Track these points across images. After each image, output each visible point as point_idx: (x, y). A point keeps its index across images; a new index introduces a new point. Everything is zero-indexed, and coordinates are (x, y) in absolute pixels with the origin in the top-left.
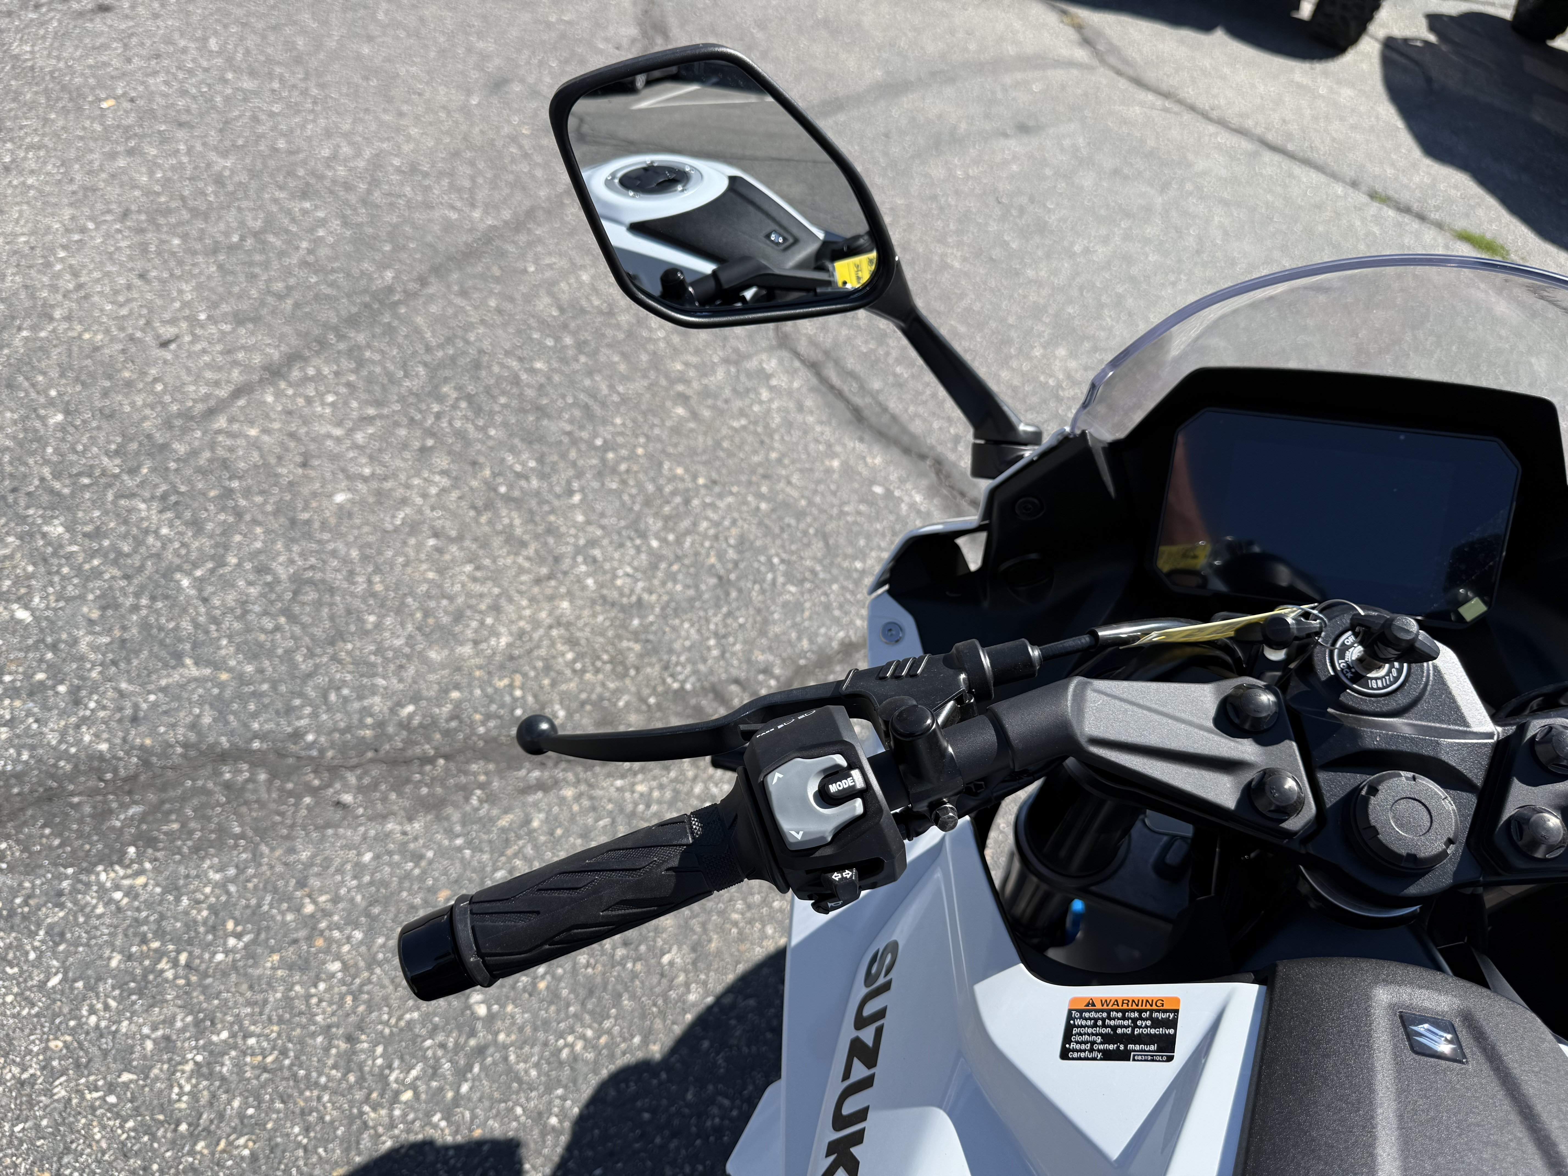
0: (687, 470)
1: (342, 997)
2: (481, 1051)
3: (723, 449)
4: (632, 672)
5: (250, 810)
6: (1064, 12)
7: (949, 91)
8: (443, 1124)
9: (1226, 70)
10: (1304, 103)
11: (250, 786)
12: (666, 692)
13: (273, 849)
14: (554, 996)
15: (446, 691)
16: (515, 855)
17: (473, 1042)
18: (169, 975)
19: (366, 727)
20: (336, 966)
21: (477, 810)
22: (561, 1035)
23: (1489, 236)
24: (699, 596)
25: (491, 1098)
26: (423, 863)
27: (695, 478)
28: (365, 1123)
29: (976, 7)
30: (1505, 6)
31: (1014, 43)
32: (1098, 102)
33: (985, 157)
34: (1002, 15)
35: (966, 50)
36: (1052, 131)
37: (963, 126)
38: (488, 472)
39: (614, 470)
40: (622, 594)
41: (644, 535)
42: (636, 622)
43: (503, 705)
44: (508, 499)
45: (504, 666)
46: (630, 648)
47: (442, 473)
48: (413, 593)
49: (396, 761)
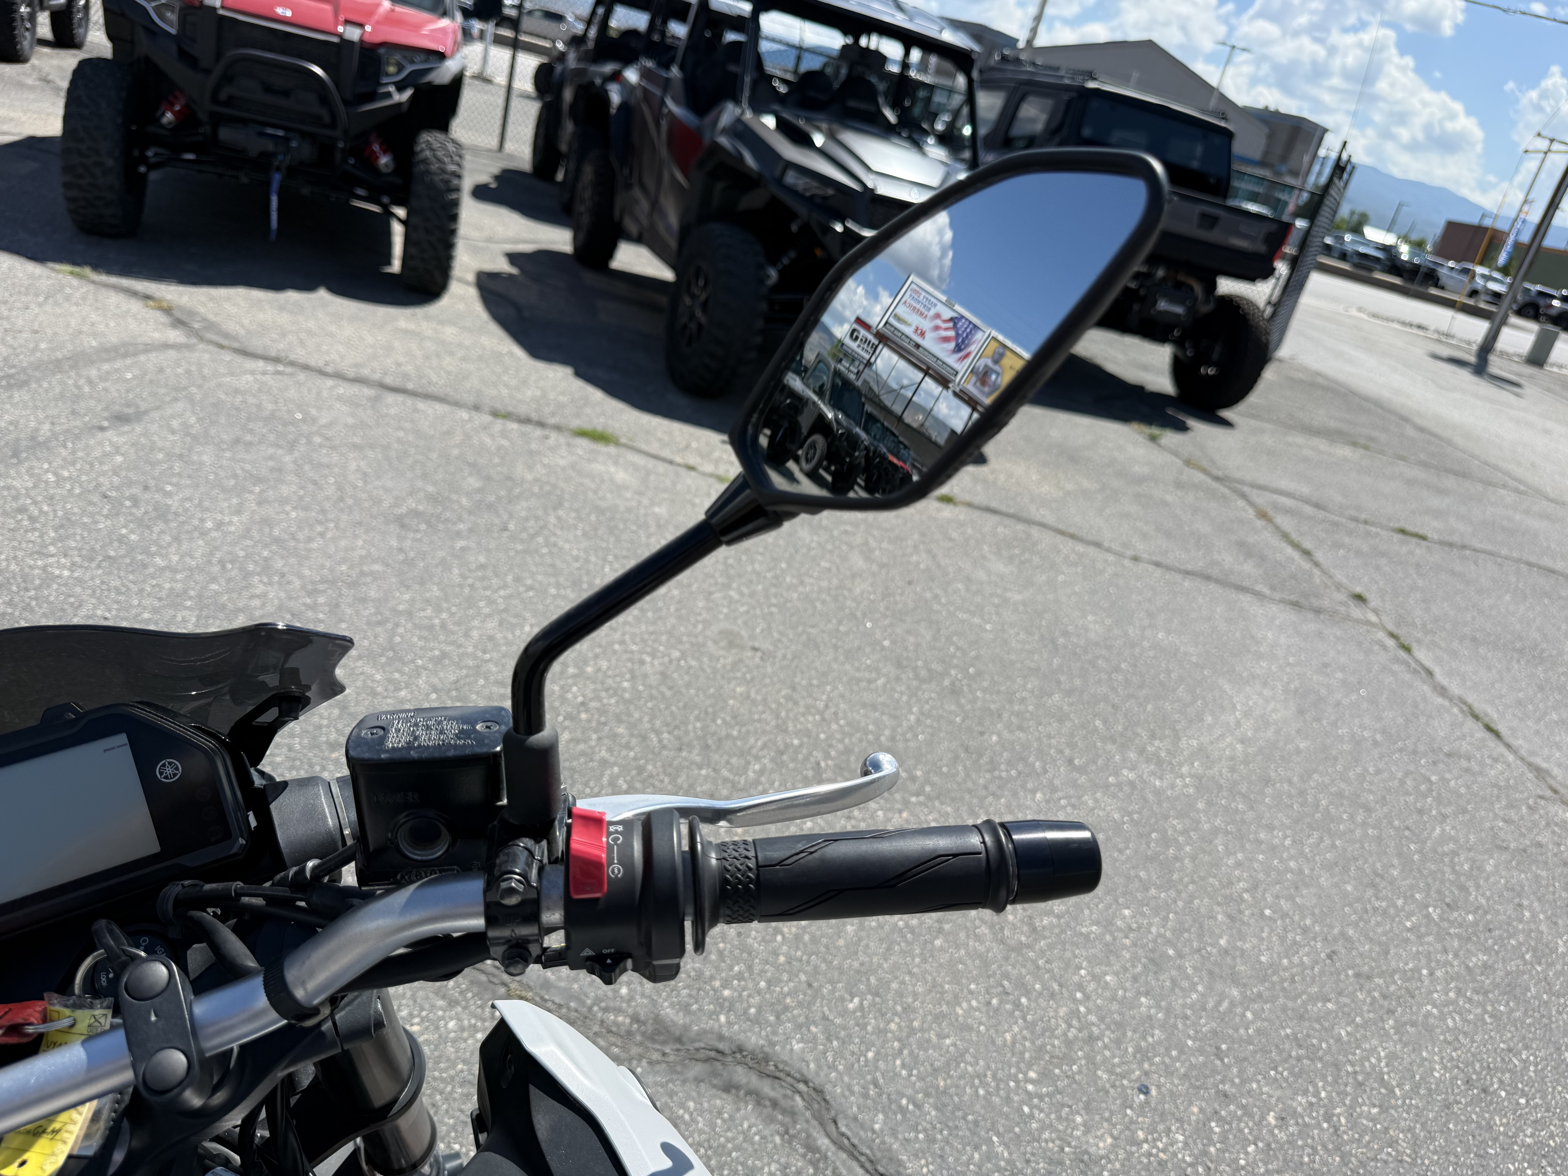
6: (148, 297)
7: (20, 395)
10: (413, 346)
23: (599, 428)
29: (40, 305)
30: (565, 244)
31: (95, 335)
32: (204, 378)
33: (80, 454)
34: (74, 309)
35: (35, 349)
36: (156, 415)
37: (46, 427)
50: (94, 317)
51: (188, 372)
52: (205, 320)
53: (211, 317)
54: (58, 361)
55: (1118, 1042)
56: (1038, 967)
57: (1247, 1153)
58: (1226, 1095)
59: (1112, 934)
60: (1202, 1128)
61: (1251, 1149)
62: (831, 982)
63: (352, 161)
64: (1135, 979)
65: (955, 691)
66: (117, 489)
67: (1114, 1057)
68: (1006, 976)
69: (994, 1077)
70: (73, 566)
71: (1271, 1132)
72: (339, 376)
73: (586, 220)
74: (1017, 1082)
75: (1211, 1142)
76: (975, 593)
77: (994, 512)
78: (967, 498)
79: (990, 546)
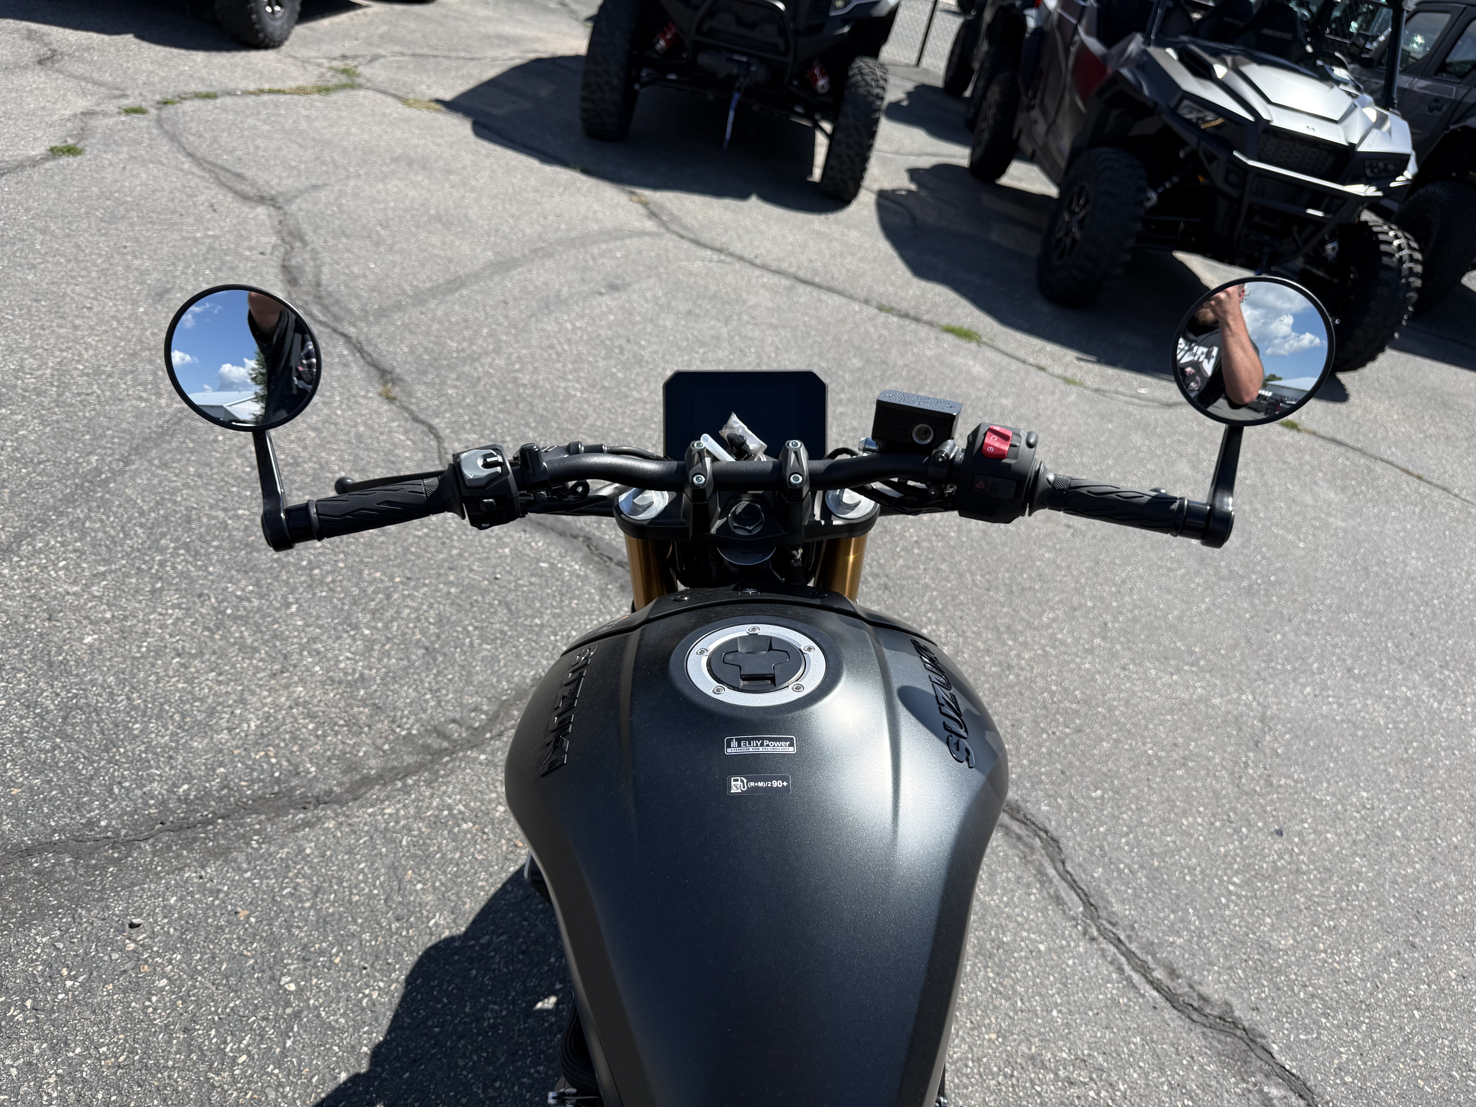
0: (384, 573)
1: (174, 1003)
2: (297, 1015)
3: (412, 553)
4: (366, 729)
5: (62, 886)
6: (632, 193)
7: (549, 263)
8: (276, 1071)
9: (763, 227)
10: (824, 246)
11: (58, 869)
12: (397, 739)
13: (89, 911)
14: (349, 965)
15: (214, 770)
16: (296, 876)
17: (289, 1011)
18: (20, 1018)
19: (150, 807)
20: (164, 982)
21: (257, 850)
22: (359, 990)
23: (966, 327)
24: (412, 664)
25: (312, 1045)
26: (221, 896)
27: (392, 578)
28: (213, 1085)
29: (561, 194)
30: (963, 157)
31: (596, 220)
32: (669, 261)
33: (587, 311)
34: (582, 199)
35: (558, 229)
36: (636, 286)
37: (565, 289)
38: (213, 600)
39: (322, 583)
40: (346, 674)
41: (356, 627)
42: (362, 692)
43: (263, 771)
44: (234, 618)
45: (257, 744)
46: (360, 713)
47: (173, 607)
48: (168, 701)
49: (181, 828)
50: (596, 206)
51: (658, 255)
52: (671, 214)
53: (675, 211)
54: (573, 239)
55: (1322, 882)
56: (1265, 812)
57: (1417, 988)
58: (1413, 945)
59: (1343, 805)
60: (1382, 960)
61: (1424, 987)
62: (1081, 775)
63: (795, 83)
64: (1355, 843)
65: (1250, 591)
66: (611, 339)
67: (1316, 889)
68: (1235, 810)
69: (1202, 872)
70: (583, 390)
71: (1449, 983)
72: (764, 267)
73: (986, 136)
74: (1221, 881)
75: (1386, 970)
76: (1297, 514)
77: (1339, 443)
78: (1314, 427)
79: (1325, 474)
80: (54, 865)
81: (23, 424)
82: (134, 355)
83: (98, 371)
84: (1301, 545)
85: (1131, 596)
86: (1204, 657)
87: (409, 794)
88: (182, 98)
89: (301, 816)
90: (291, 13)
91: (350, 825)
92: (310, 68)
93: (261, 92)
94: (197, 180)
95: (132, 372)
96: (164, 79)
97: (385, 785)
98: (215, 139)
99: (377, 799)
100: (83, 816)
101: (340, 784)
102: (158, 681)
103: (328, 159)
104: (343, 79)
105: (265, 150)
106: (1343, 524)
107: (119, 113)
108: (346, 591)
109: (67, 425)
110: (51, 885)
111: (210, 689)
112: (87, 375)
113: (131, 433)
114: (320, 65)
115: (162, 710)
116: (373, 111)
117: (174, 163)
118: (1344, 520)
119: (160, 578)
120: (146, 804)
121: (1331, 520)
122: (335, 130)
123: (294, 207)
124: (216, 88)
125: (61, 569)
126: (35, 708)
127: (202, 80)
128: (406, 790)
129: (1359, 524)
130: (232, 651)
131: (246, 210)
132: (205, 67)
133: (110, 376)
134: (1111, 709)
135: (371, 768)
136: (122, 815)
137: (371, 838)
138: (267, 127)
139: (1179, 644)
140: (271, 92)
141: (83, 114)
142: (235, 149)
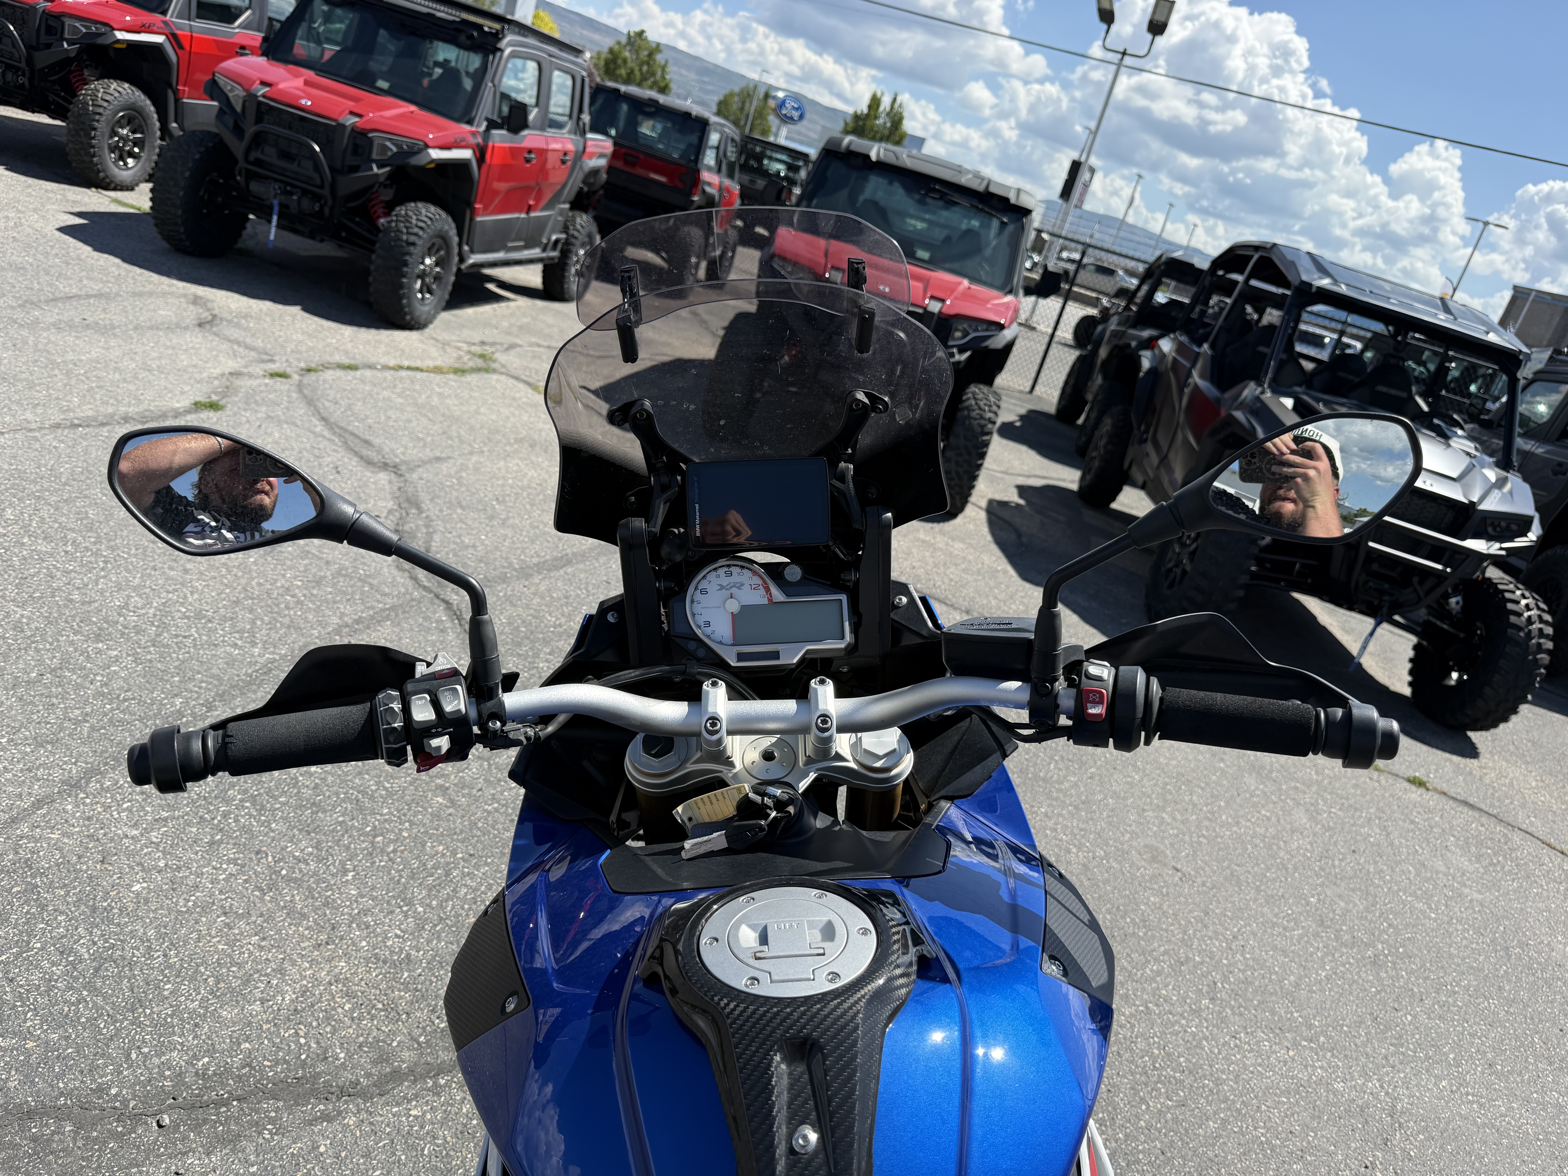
4: (404, 1017)
10: (927, 554)
15: (239, 1044)
19: (165, 1079)
21: (268, 1141)
30: (1072, 482)
38: (270, 859)
39: (382, 851)
40: (392, 952)
41: (410, 904)
42: (406, 974)
43: (289, 1052)
44: (289, 880)
45: (289, 1020)
46: (401, 998)
47: (229, 862)
48: (204, 963)
49: (193, 1106)
73: (1095, 464)
76: (1427, 880)
77: (1472, 807)
78: (1444, 787)
79: (1458, 839)
80: (53, 1133)
81: (117, 660)
82: (237, 602)
83: (199, 615)
84: (1433, 915)
85: (1242, 955)
86: (1323, 1033)
87: (438, 1095)
88: (326, 367)
89: (322, 1107)
90: (439, 301)
91: (371, 1123)
92: (449, 350)
93: (401, 368)
94: (326, 442)
95: (232, 619)
96: (312, 349)
97: (415, 1082)
98: (349, 407)
99: (405, 1098)
100: (94, 1081)
101: (368, 1075)
102: (199, 940)
103: (455, 434)
104: (480, 363)
105: (395, 421)
106: (1480, 897)
107: (264, 376)
108: (406, 863)
109: (159, 666)
110: (47, 1155)
111: (251, 954)
112: (188, 618)
113: (219, 679)
114: (459, 348)
115: (196, 971)
116: (503, 394)
117: (307, 425)
118: (1479, 892)
119: (221, 830)
120: (161, 1074)
121: (1466, 891)
122: (464, 409)
123: (415, 476)
124: (358, 360)
125: (124, 811)
126: (69, 955)
127: (346, 352)
128: (436, 1091)
129: (1497, 898)
130: (280, 916)
131: (369, 474)
132: (351, 341)
133: (210, 621)
134: (1218, 1082)
135: (403, 1062)
136: (134, 1084)
137: (392, 1142)
138: (401, 400)
139: (1296, 1015)
140: (409, 368)
141: (231, 374)
142: (367, 417)
